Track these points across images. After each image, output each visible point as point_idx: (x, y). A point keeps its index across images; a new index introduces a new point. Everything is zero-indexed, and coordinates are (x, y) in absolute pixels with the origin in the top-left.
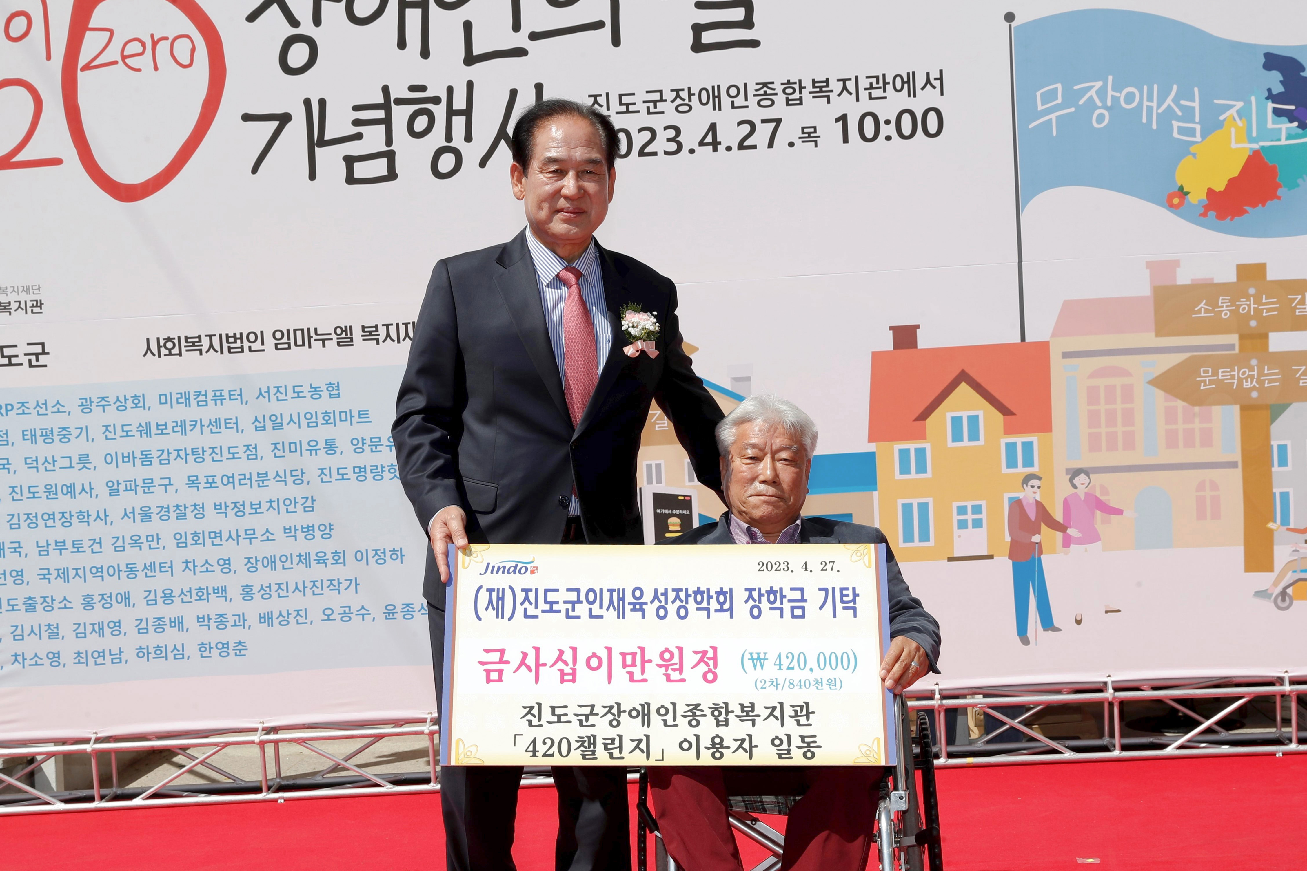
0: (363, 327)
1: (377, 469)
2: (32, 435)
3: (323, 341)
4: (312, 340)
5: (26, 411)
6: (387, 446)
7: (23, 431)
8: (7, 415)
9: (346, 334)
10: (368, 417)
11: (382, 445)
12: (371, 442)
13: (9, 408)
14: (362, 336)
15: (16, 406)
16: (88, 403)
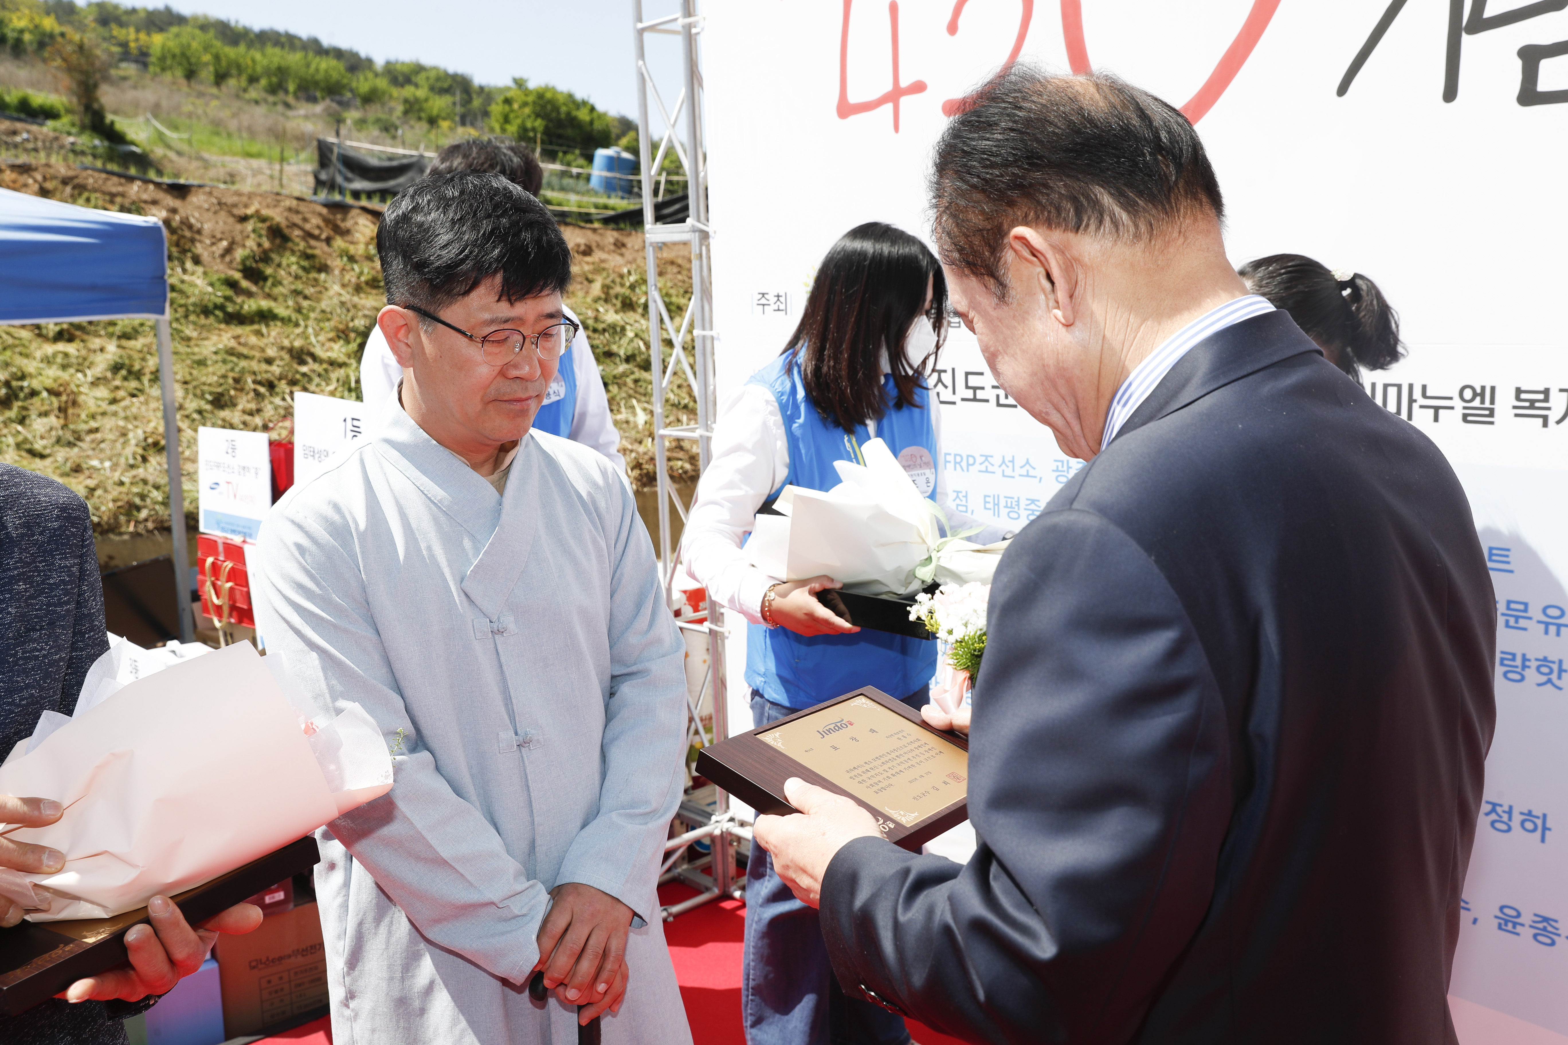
0: (1519, 391)
1: (1514, 659)
2: (995, 505)
3: (1437, 409)
4: (1415, 406)
5: (990, 469)
6: (1539, 622)
7: (985, 496)
8: (968, 470)
9: (1483, 402)
10: (1508, 563)
11: (1530, 618)
12: (1508, 608)
13: (971, 461)
14: (1515, 407)
15: (980, 459)
16: (1065, 468)
